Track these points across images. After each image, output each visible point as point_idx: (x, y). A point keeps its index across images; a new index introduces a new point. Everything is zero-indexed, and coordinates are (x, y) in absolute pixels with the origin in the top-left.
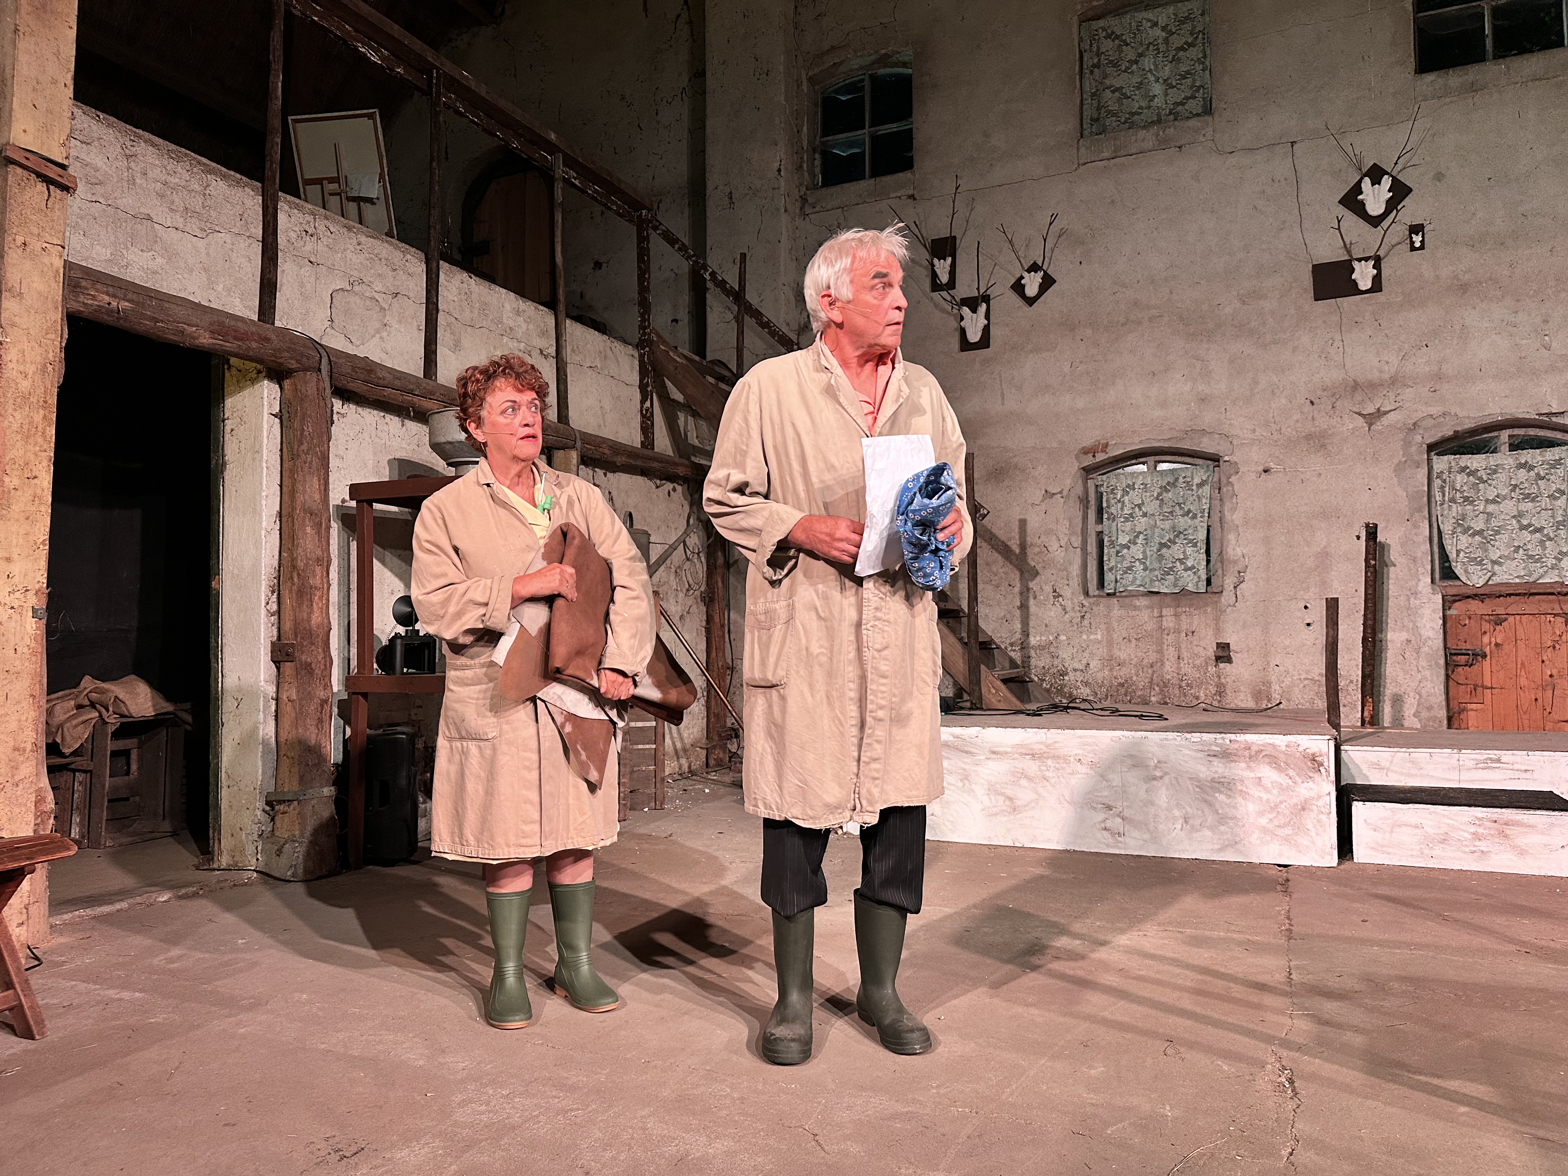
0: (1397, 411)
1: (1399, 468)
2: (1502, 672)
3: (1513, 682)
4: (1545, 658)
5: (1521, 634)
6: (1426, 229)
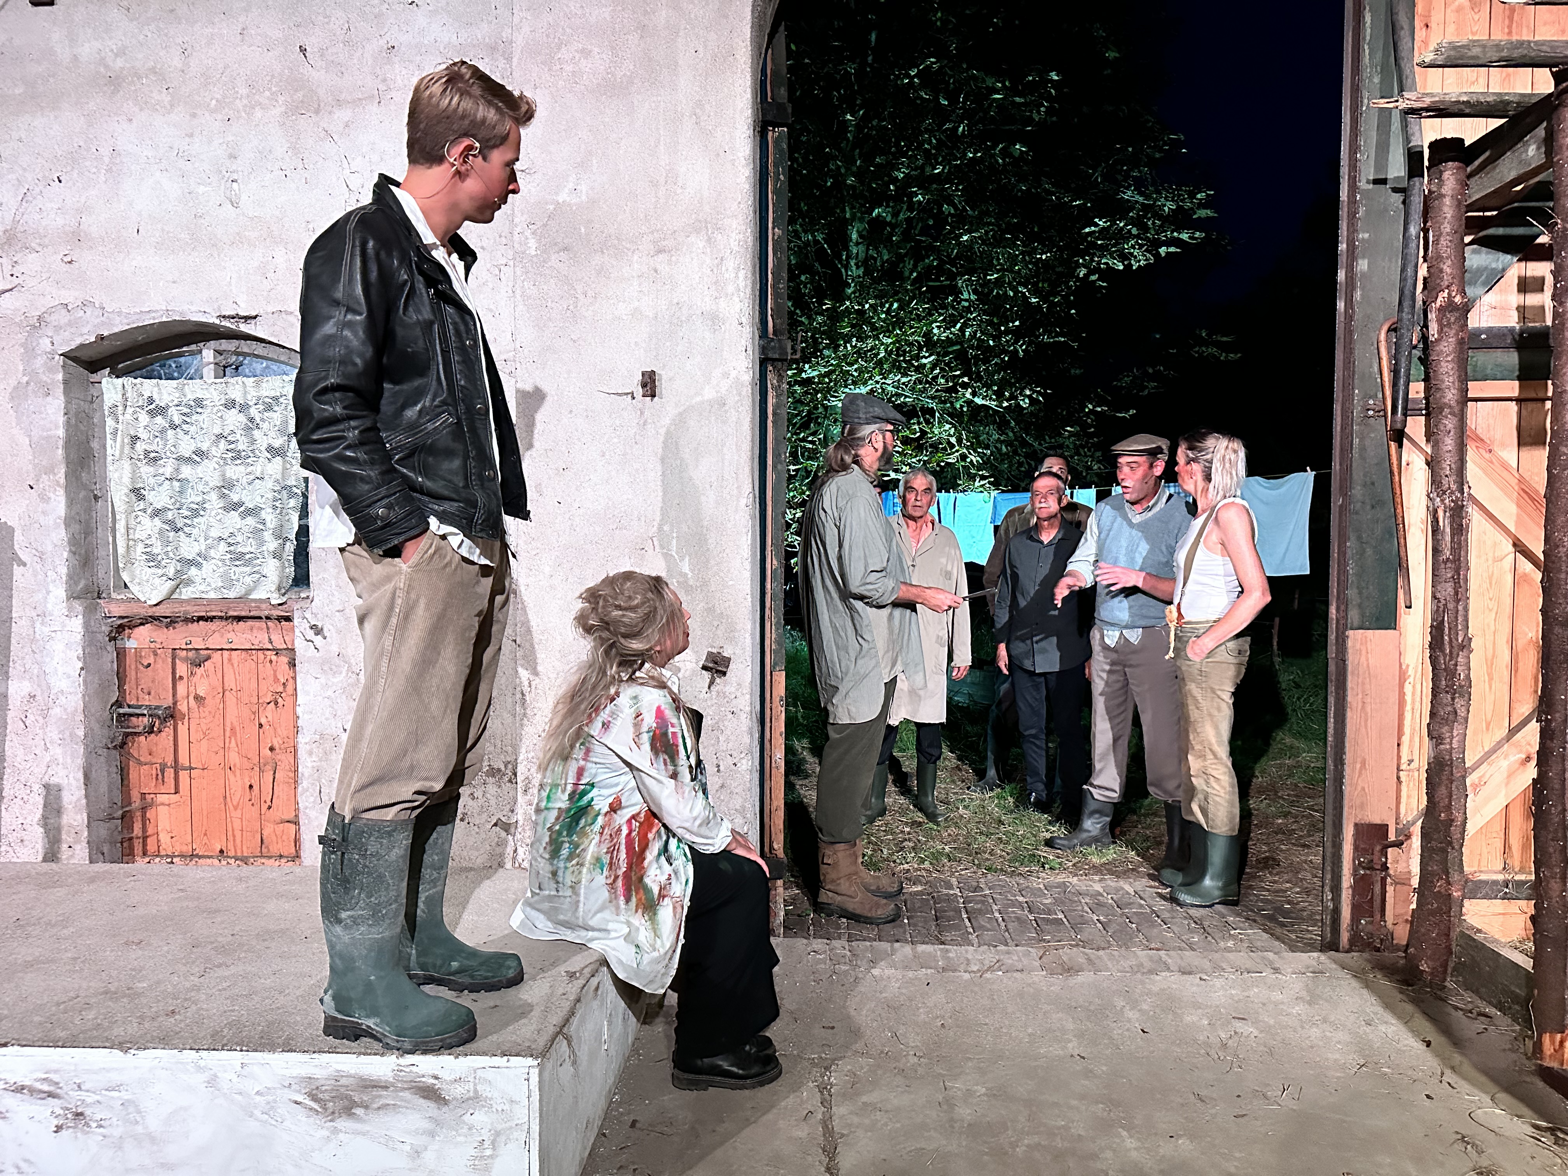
0: (14, 294)
1: (18, 394)
2: (204, 742)
3: (219, 758)
4: (263, 721)
5: (230, 683)
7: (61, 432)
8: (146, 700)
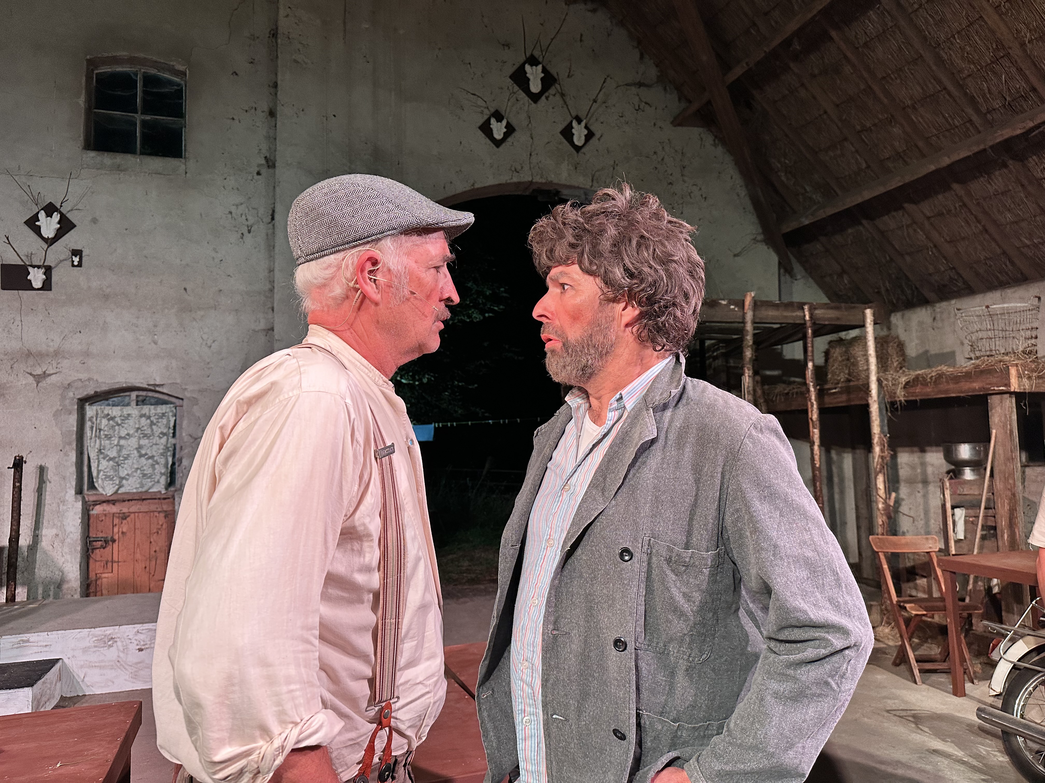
0: (58, 375)
1: (56, 414)
2: (125, 551)
3: (132, 557)
4: (152, 540)
5: (138, 525)
6: (84, 254)
7: (75, 429)
8: (101, 535)
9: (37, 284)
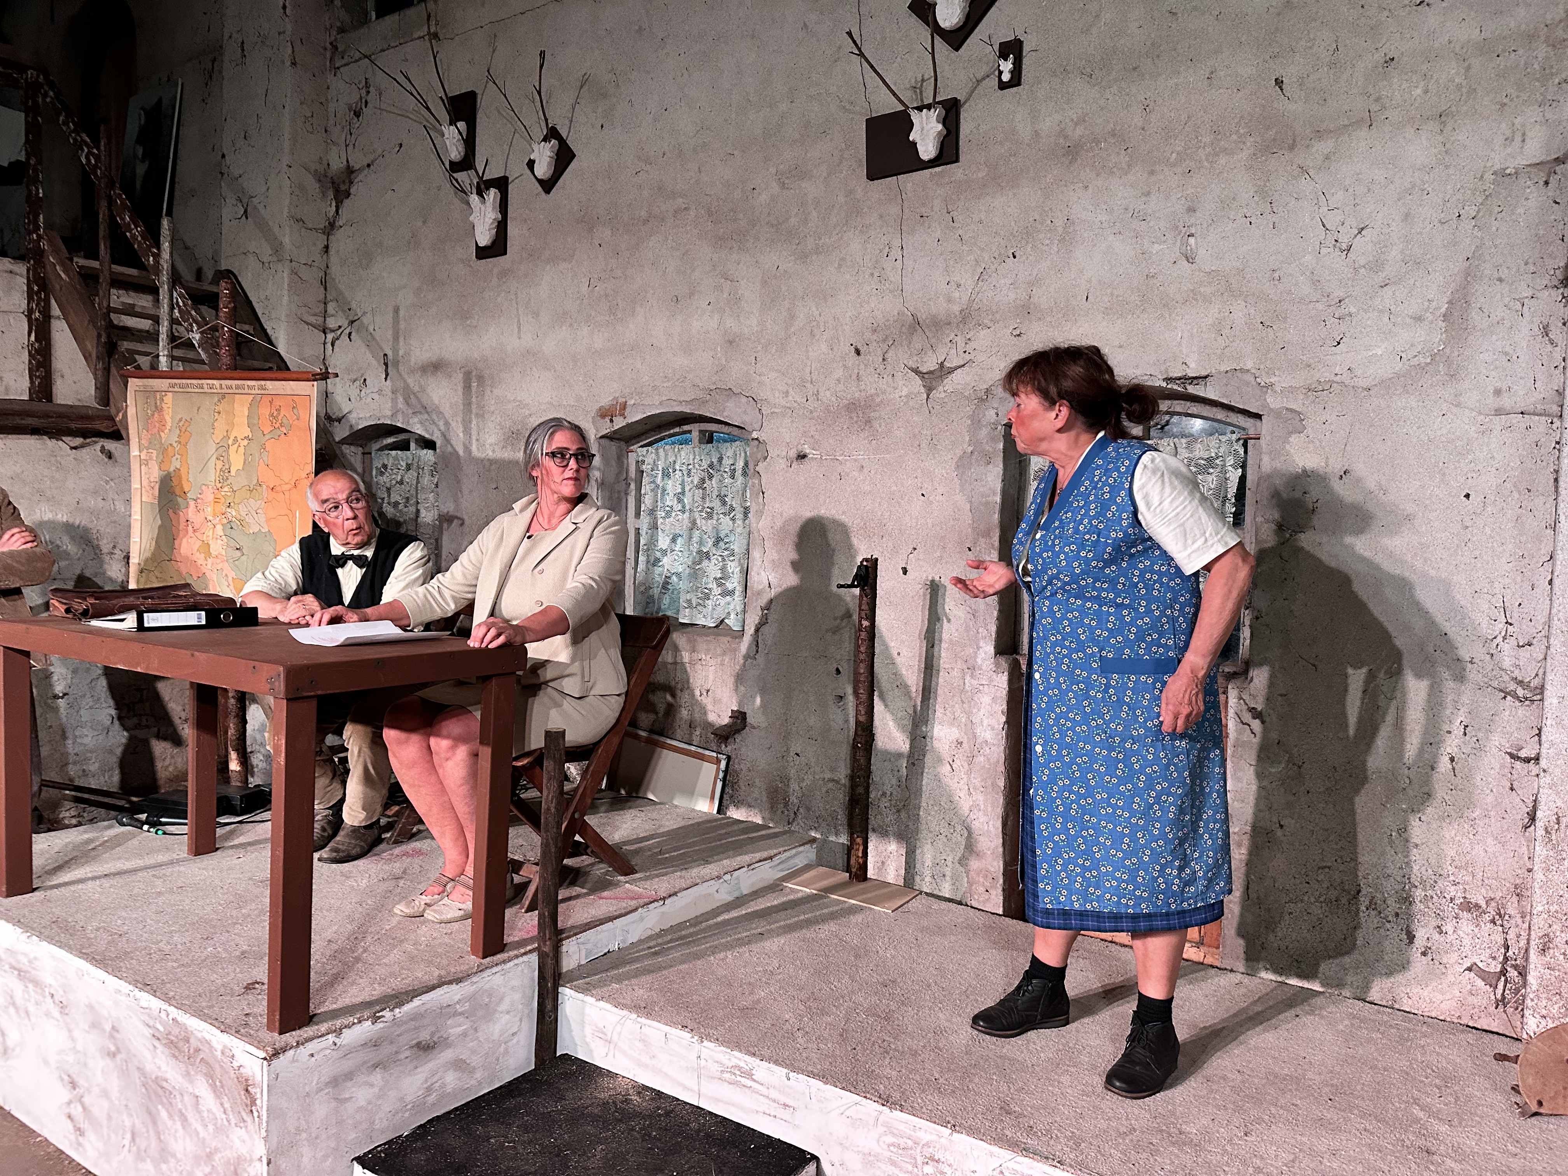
0: (966, 369)
1: (963, 464)
6: (1026, 48)
7: (998, 498)
9: (927, 150)
